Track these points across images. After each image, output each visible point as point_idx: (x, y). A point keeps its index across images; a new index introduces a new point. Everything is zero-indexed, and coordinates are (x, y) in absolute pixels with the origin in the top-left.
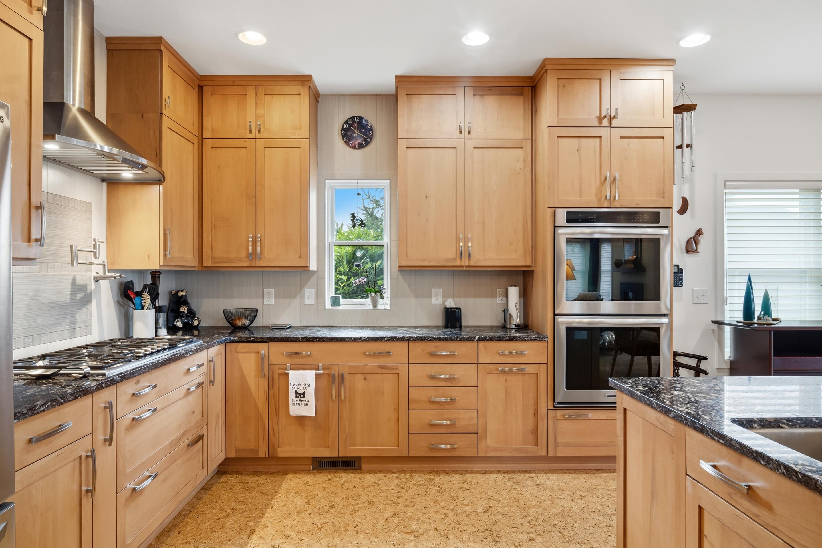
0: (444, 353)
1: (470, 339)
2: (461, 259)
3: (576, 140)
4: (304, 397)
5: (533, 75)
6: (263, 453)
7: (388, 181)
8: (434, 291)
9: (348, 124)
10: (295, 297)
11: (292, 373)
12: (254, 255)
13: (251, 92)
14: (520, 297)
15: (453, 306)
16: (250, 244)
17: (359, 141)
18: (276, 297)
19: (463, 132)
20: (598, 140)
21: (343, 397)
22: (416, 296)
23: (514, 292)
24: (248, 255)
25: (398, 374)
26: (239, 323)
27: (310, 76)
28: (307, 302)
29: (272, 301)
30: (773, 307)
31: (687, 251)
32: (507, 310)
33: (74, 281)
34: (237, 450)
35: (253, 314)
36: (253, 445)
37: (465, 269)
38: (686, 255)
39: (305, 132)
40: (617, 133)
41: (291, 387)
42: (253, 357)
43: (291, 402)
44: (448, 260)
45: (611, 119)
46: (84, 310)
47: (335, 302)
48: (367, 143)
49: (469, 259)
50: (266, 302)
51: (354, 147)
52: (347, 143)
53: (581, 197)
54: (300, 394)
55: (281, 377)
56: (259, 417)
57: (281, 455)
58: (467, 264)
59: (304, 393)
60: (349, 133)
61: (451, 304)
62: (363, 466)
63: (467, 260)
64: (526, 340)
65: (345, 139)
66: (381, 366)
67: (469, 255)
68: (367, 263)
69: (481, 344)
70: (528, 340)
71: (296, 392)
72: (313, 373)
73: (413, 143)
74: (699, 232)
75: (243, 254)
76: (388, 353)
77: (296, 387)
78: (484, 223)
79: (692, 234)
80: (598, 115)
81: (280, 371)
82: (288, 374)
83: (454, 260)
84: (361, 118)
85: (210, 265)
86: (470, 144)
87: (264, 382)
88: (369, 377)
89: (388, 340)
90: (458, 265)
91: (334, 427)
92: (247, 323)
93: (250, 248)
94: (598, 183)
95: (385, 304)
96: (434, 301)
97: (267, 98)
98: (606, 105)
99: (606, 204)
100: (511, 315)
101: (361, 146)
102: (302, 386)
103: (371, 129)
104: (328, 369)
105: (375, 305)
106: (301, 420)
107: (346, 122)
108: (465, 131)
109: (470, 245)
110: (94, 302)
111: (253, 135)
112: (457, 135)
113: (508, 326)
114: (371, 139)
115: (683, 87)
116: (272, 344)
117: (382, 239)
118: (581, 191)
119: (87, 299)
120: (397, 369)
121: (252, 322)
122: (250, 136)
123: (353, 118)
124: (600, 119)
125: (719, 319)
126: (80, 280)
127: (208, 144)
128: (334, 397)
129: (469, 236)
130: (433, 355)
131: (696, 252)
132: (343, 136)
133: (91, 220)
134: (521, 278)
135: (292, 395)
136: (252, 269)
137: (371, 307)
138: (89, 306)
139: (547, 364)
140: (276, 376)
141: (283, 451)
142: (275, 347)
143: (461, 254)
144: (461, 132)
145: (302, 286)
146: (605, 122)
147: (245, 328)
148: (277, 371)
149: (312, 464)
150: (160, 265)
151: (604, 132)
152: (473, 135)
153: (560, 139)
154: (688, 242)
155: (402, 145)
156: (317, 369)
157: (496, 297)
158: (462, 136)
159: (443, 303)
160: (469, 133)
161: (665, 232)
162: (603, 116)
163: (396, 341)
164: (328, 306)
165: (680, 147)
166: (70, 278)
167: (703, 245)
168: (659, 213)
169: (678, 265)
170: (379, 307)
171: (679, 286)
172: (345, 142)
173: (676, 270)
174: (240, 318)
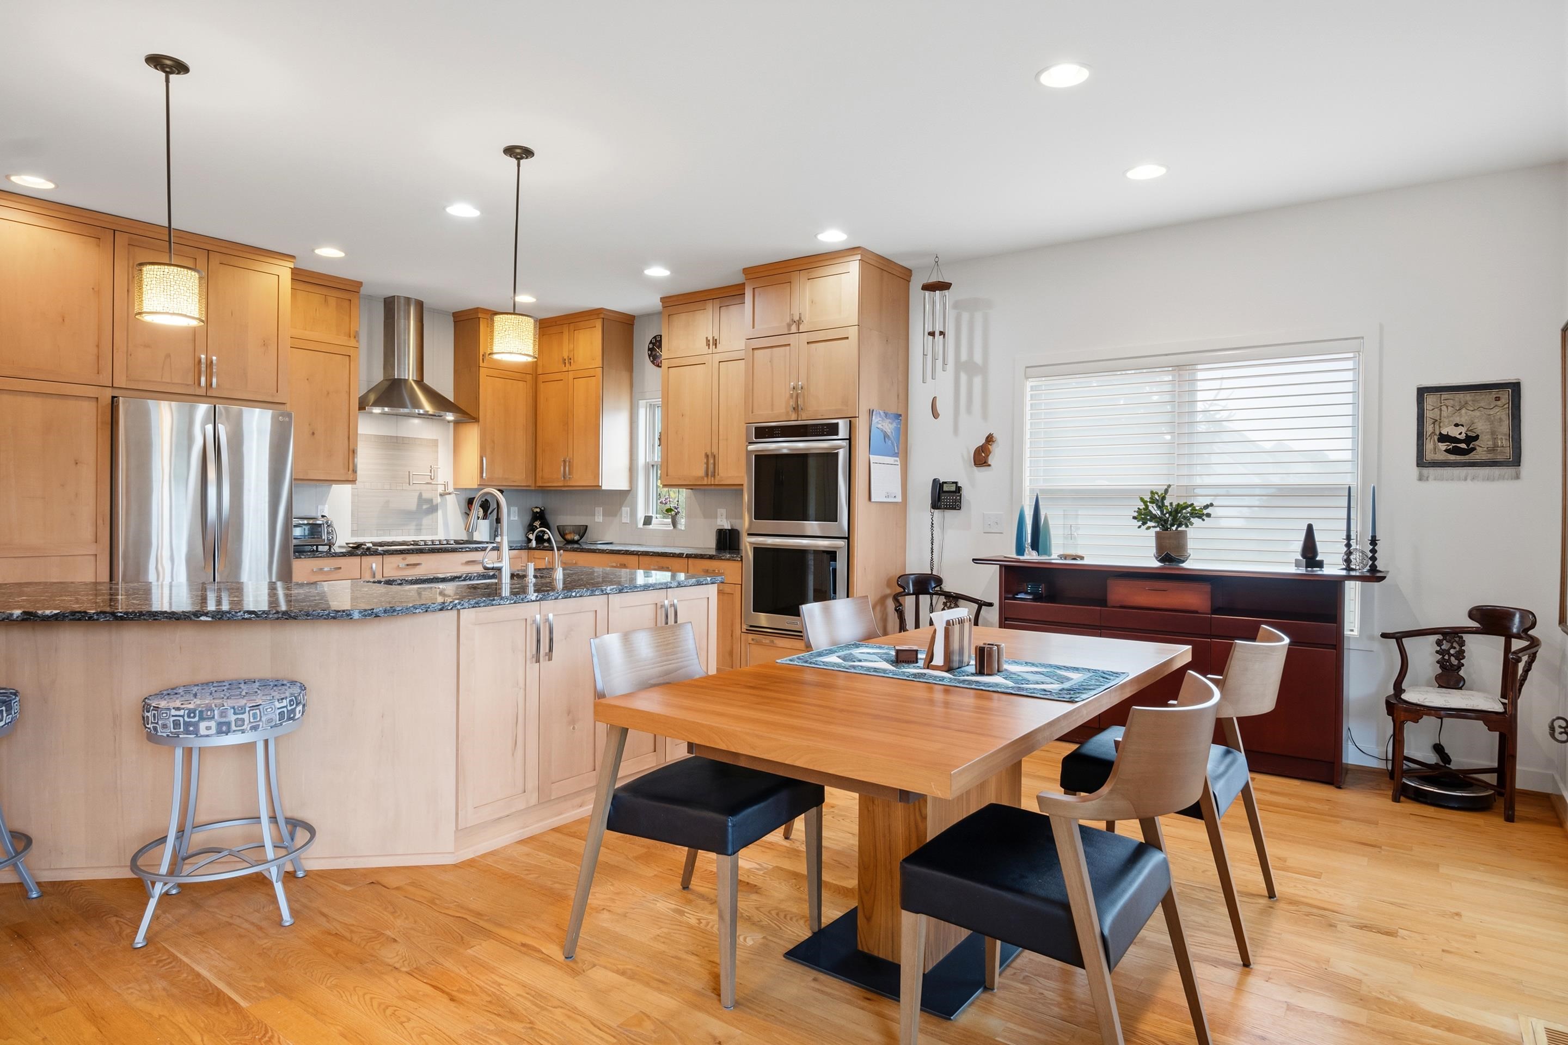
2: (707, 477)
3: (770, 350)
8: (719, 511)
9: (653, 343)
10: (616, 515)
13: (567, 330)
15: (732, 527)
18: (604, 515)
19: (710, 347)
20: (789, 348)
22: (703, 518)
24: (563, 476)
26: (569, 537)
28: (624, 520)
29: (601, 519)
31: (974, 464)
33: (420, 495)
35: (583, 530)
39: (598, 360)
40: (804, 338)
44: (698, 478)
45: (799, 323)
46: (430, 517)
47: (647, 521)
49: (714, 478)
50: (596, 520)
51: (659, 365)
53: (772, 410)
58: (717, 482)
60: (654, 352)
61: (728, 524)
63: (712, 479)
64: (722, 559)
65: (651, 357)
67: (714, 473)
69: (691, 561)
70: (724, 560)
73: (673, 362)
74: (990, 439)
75: (560, 475)
80: (789, 320)
83: (702, 478)
85: (541, 485)
86: (717, 358)
89: (623, 554)
90: (706, 483)
92: (576, 538)
93: (562, 469)
94: (787, 394)
96: (719, 521)
97: (575, 335)
98: (795, 309)
99: (794, 417)
105: (675, 524)
107: (651, 341)
108: (712, 344)
109: (713, 461)
110: (440, 512)
111: (567, 369)
112: (706, 349)
115: (937, 259)
118: (772, 405)
119: (433, 509)
121: (581, 538)
122: (565, 369)
123: (655, 336)
124: (790, 325)
126: (425, 496)
127: (540, 379)
129: (714, 453)
131: (986, 464)
133: (437, 452)
136: (570, 489)
137: (672, 527)
138: (434, 515)
139: (742, 585)
143: (707, 472)
145: (621, 506)
146: (794, 329)
147: (577, 542)
150: (478, 485)
151: (792, 339)
152: (719, 348)
153: (756, 352)
154: (977, 451)
155: (665, 365)
158: (710, 351)
160: (716, 346)
161: (842, 444)
162: (792, 321)
163: (629, 554)
164: (640, 525)
165: (932, 334)
166: (417, 494)
167: (997, 456)
168: (837, 424)
169: (956, 483)
170: (679, 527)
171: (955, 509)
172: (652, 362)
173: (953, 488)
174: (570, 533)
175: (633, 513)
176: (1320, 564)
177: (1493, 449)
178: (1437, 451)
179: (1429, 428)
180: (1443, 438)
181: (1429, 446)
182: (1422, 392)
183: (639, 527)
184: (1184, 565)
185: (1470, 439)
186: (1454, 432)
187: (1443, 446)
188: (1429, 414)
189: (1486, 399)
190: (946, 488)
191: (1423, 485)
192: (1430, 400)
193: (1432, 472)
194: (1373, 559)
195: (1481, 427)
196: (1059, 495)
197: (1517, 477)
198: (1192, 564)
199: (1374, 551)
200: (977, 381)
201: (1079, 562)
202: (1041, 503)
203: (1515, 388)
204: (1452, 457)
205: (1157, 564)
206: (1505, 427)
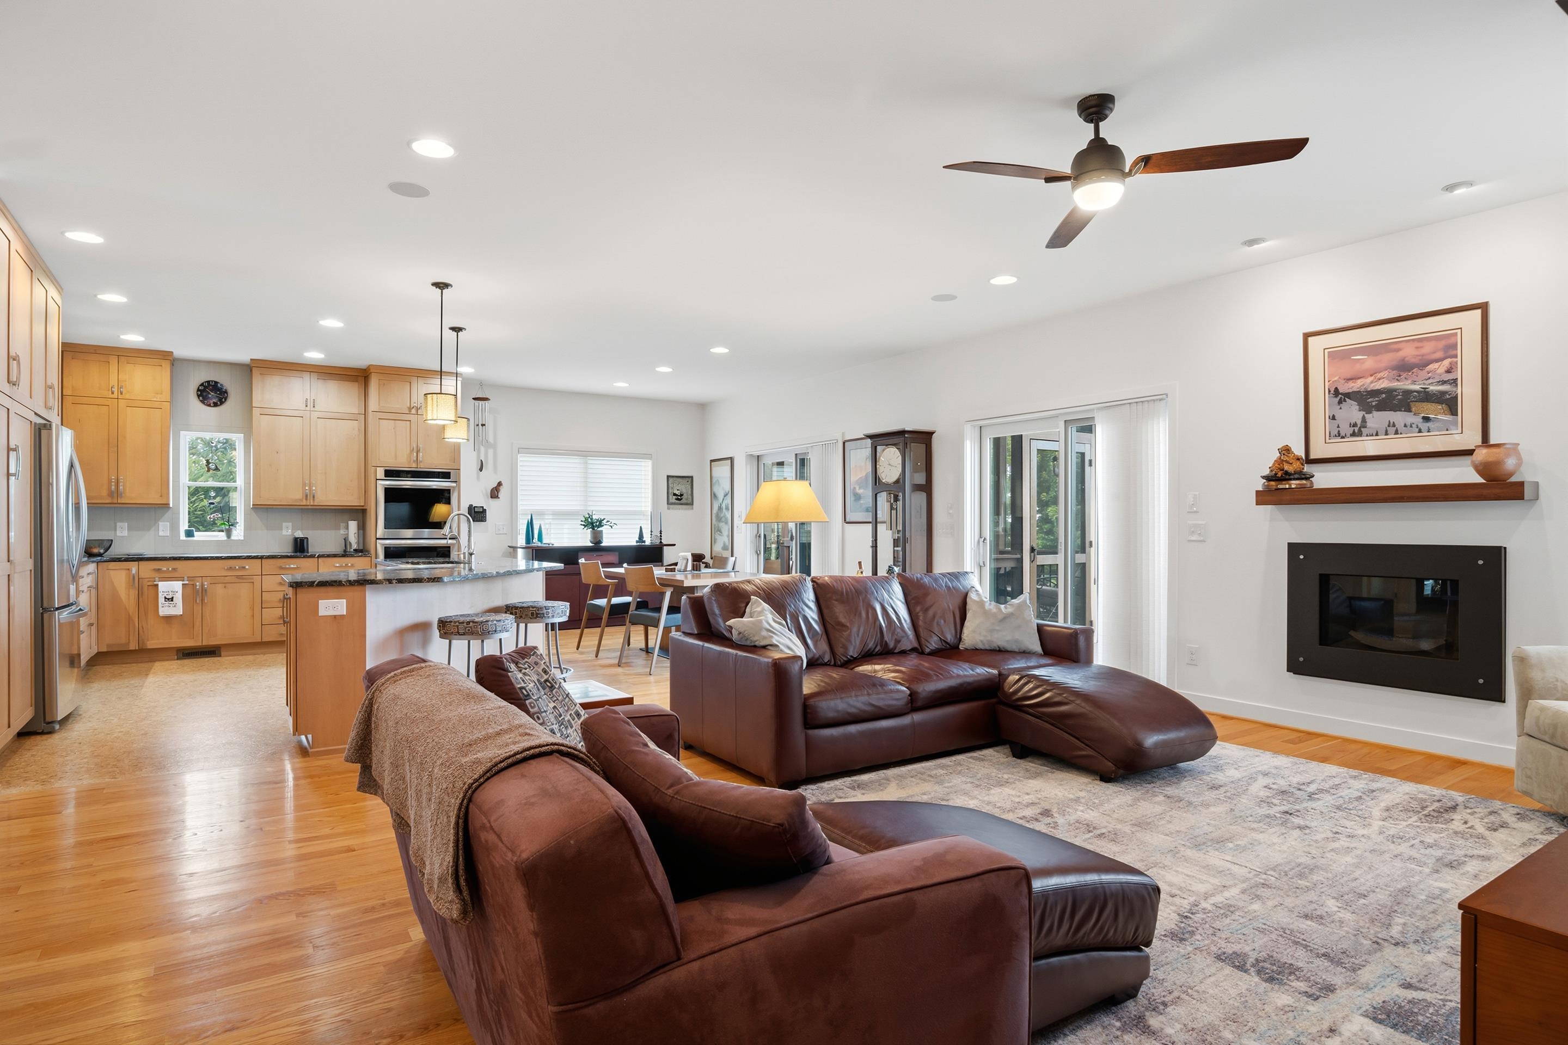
0: (292, 566)
1: (312, 556)
2: (306, 499)
3: (393, 421)
4: (172, 601)
5: (365, 368)
6: (133, 646)
7: (242, 435)
8: (284, 524)
9: (204, 386)
10: (149, 529)
11: (161, 584)
12: (115, 493)
13: (113, 360)
14: (359, 529)
15: (302, 536)
16: (113, 484)
17: (215, 401)
18: (129, 529)
19: (309, 406)
20: (409, 422)
21: (206, 601)
22: (267, 529)
23: (353, 525)
24: (111, 494)
25: (253, 583)
26: (95, 551)
27: (172, 352)
28: (161, 533)
29: (125, 533)
30: (544, 536)
31: (491, 497)
32: (348, 537)
34: (108, 646)
35: (108, 544)
36: (123, 641)
37: (310, 507)
38: (490, 499)
39: (166, 396)
41: (160, 595)
42: (123, 573)
43: (160, 605)
44: (296, 501)
45: (417, 409)
47: (189, 534)
48: (222, 403)
49: (314, 500)
50: (119, 533)
51: (209, 405)
52: (202, 402)
53: (396, 459)
54: (168, 599)
55: (150, 587)
56: (130, 619)
57: (149, 647)
58: (312, 504)
59: (173, 598)
60: (204, 394)
61: (299, 534)
62: (222, 654)
63: (312, 501)
64: (354, 556)
65: (201, 398)
66: (238, 577)
67: (314, 497)
68: (202, 500)
69: (320, 559)
70: (357, 556)
71: (165, 598)
72: (181, 582)
73: (266, 411)
74: (500, 484)
75: (105, 492)
76: (244, 567)
77: (165, 594)
78: (326, 473)
79: (495, 485)
80: (409, 405)
81: (149, 584)
82: (157, 585)
83: (301, 500)
84: (216, 383)
86: (315, 415)
87: (133, 593)
88: (227, 585)
89: (245, 558)
90: (304, 504)
91: (198, 623)
92: (102, 551)
93: (113, 487)
94: (408, 451)
95: (238, 533)
96: (284, 532)
97: (129, 367)
98: (414, 399)
99: (412, 466)
100: (350, 543)
101: (215, 405)
102: (170, 593)
103: (226, 392)
104: (192, 580)
105: (229, 536)
106: (169, 619)
107: (202, 385)
108: (310, 404)
109: (314, 488)
111: (115, 395)
112: (303, 407)
113: (348, 550)
114: (225, 400)
115: (481, 384)
116: (140, 563)
117: (235, 482)
118: (396, 456)
120: (253, 579)
121: (109, 548)
122: (112, 396)
123: (208, 382)
124: (410, 409)
125: (514, 545)
127: (68, 400)
128: (198, 602)
129: (314, 482)
130: (281, 568)
131: (497, 497)
132: (199, 396)
134: (361, 515)
135: (161, 600)
136: (114, 505)
137: (225, 538)
140: (145, 588)
141: (151, 644)
142: (143, 564)
143: (307, 496)
144: (307, 406)
145: (156, 521)
146: (413, 411)
147: (100, 555)
148: (146, 583)
149: (177, 655)
151: (412, 418)
152: (317, 408)
153: (381, 421)
154: (492, 490)
155: (256, 412)
156: (183, 581)
157: (340, 529)
158: (308, 408)
159: (293, 535)
160: (314, 407)
161: (454, 485)
162: (412, 406)
163: (251, 558)
164: (183, 536)
165: (479, 425)
167: (503, 492)
168: (450, 473)
169: (483, 507)
170: (233, 538)
171: (483, 521)
172: (201, 401)
173: (481, 510)
174: (95, 547)
175: (175, 527)
176: (644, 542)
177: (687, 499)
178: (673, 499)
179: (670, 491)
180: (675, 494)
181: (670, 497)
182: (668, 477)
183: (181, 539)
184: (602, 545)
185: (681, 495)
186: (677, 492)
187: (674, 497)
188: (670, 485)
189: (685, 481)
190: (476, 510)
191: (669, 511)
192: (671, 480)
193: (671, 506)
194: (661, 539)
195: (684, 491)
196: (542, 514)
197: (693, 509)
198: (605, 543)
199: (661, 536)
200: (491, 452)
201: (551, 545)
202: (533, 518)
203: (692, 477)
204: (677, 501)
205: (591, 545)
206: (690, 492)
